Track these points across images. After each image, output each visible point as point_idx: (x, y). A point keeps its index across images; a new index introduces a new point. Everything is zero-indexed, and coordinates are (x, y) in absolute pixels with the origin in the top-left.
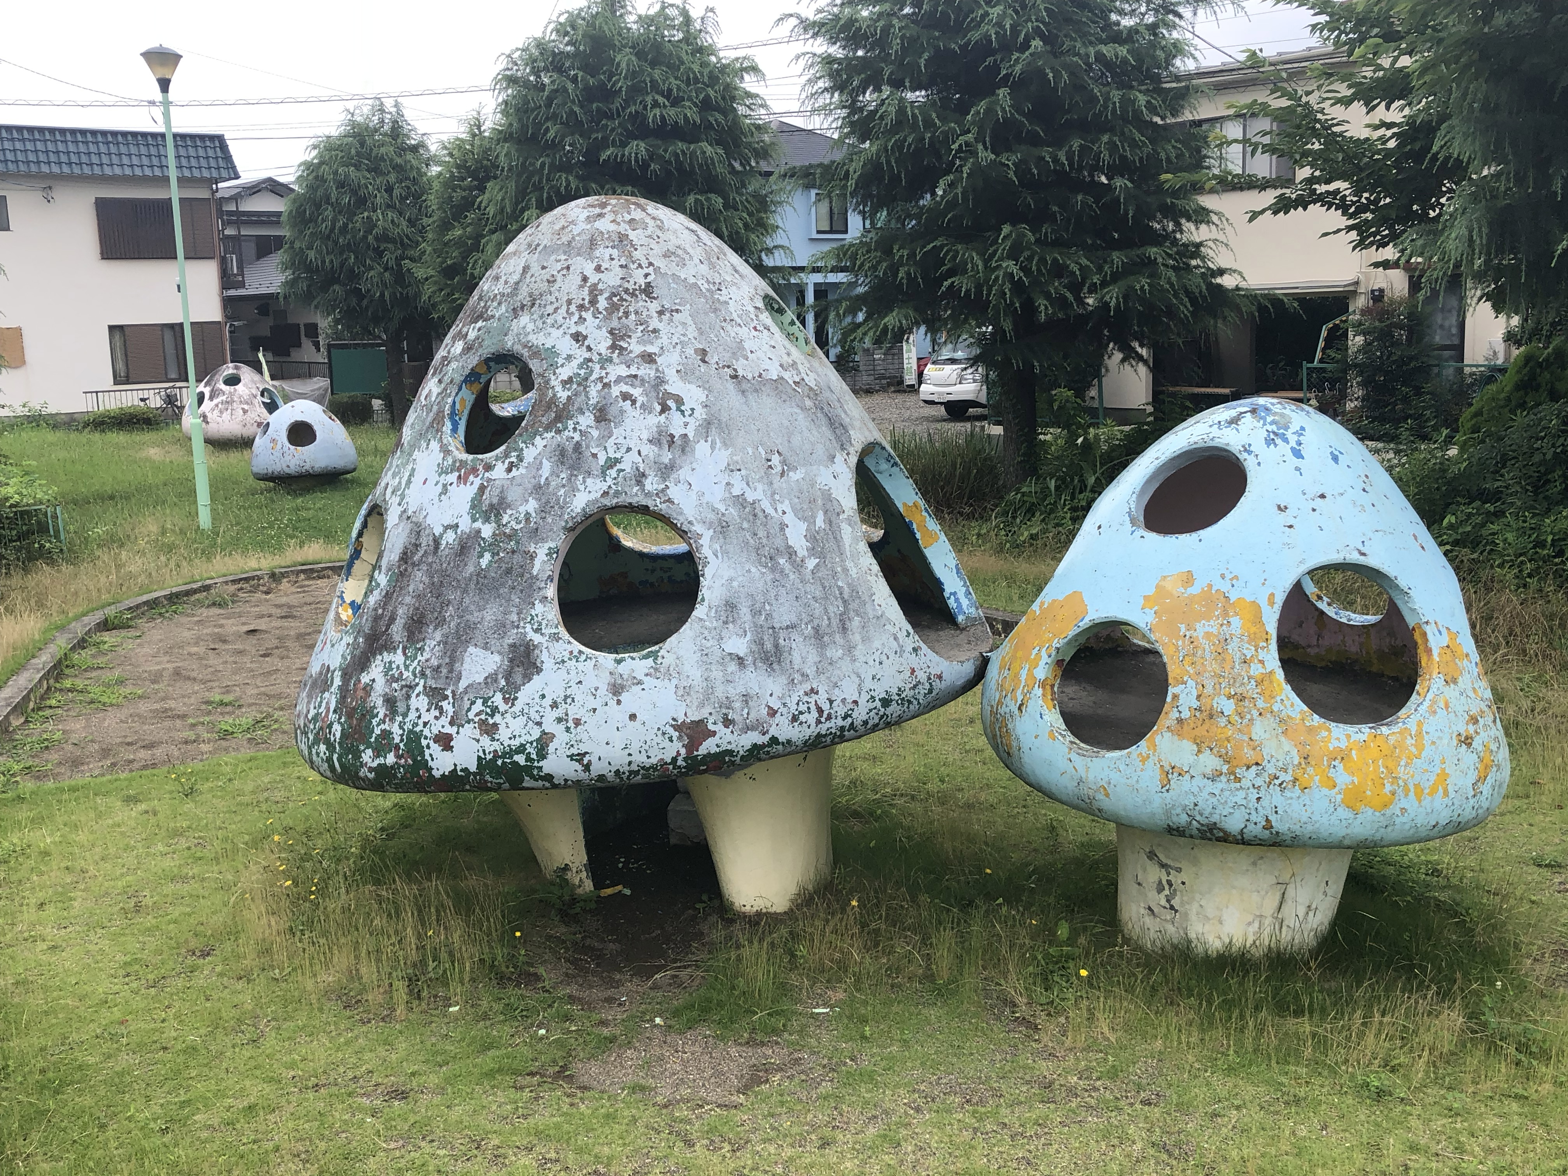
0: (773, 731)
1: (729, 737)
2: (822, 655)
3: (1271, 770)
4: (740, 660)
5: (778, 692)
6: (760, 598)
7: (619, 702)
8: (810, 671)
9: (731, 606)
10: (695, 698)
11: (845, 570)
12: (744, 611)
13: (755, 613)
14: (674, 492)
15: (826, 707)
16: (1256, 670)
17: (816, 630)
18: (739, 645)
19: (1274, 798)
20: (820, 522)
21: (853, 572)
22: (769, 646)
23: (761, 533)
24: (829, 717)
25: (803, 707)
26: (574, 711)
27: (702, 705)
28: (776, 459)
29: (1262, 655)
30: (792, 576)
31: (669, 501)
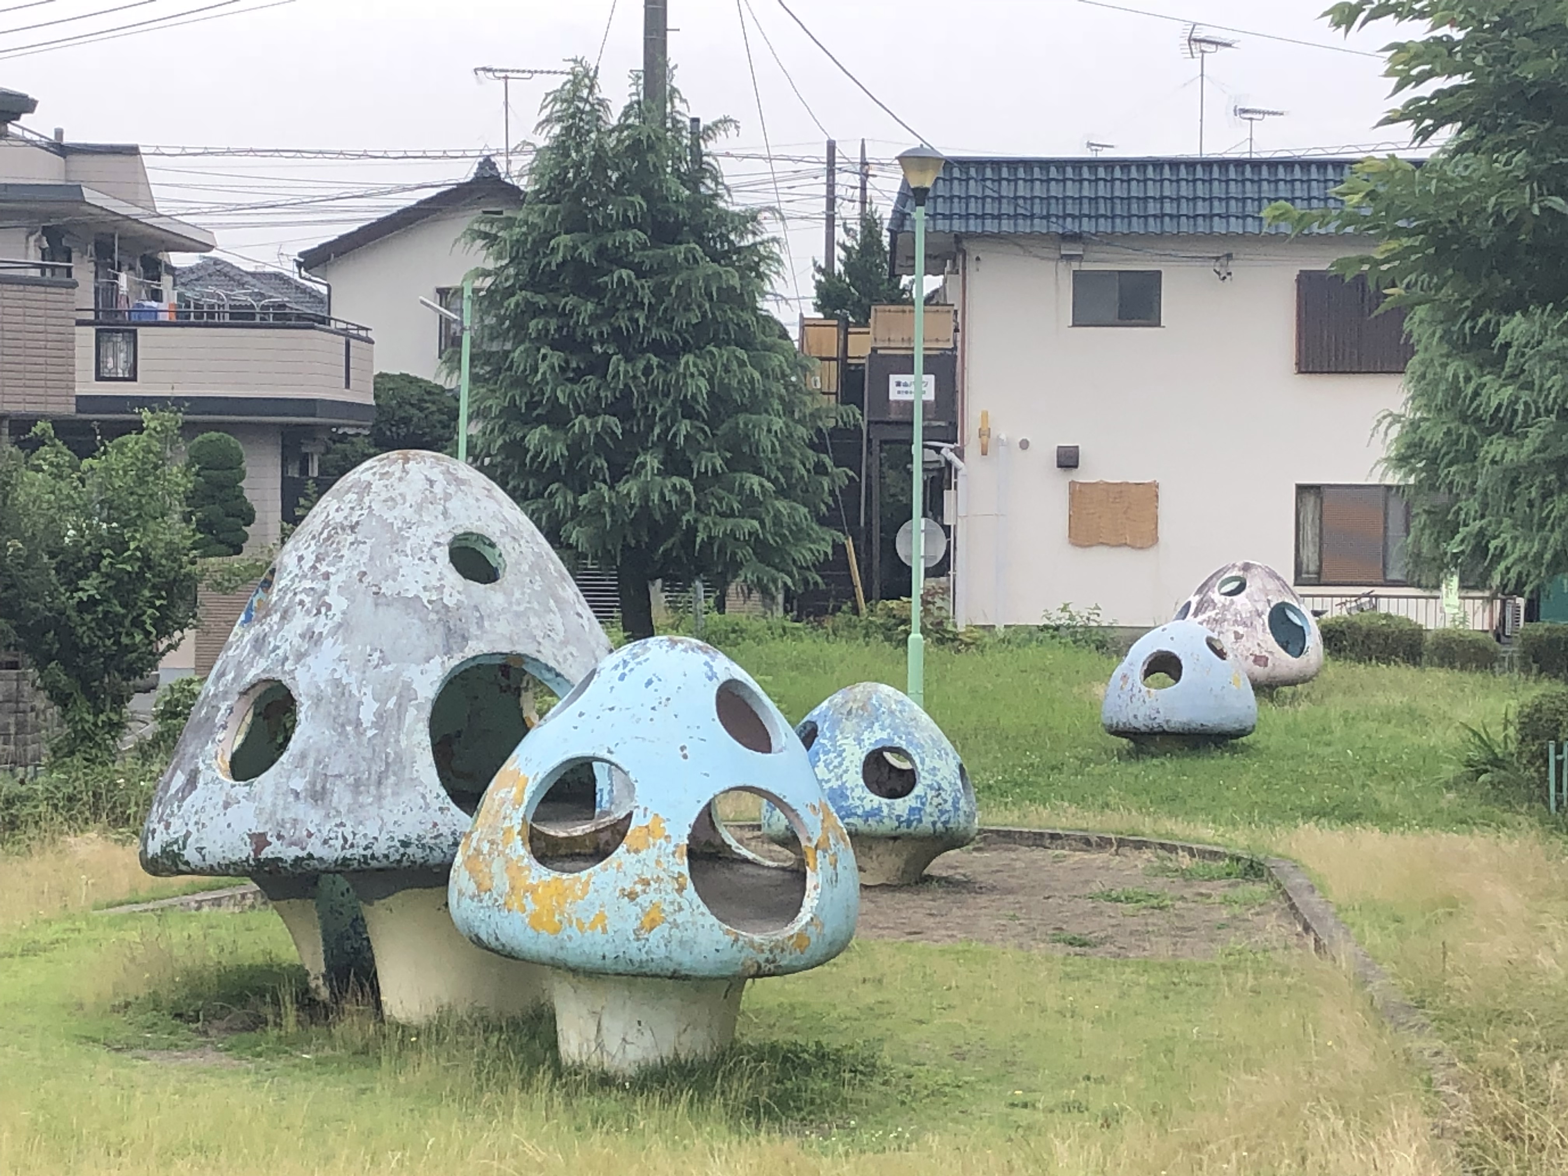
0: (309, 849)
1: (279, 848)
3: (495, 895)
4: (297, 795)
5: (316, 821)
6: (324, 752)
7: (225, 814)
8: (343, 809)
9: (303, 756)
10: (265, 816)
11: (397, 741)
12: (310, 762)
13: (318, 762)
14: (299, 672)
15: (350, 838)
16: (507, 824)
17: (357, 781)
20: (391, 705)
21: (403, 744)
22: (318, 787)
24: (352, 846)
25: (332, 835)
27: (266, 823)
28: (377, 655)
29: (513, 814)
30: (352, 740)
31: (294, 678)
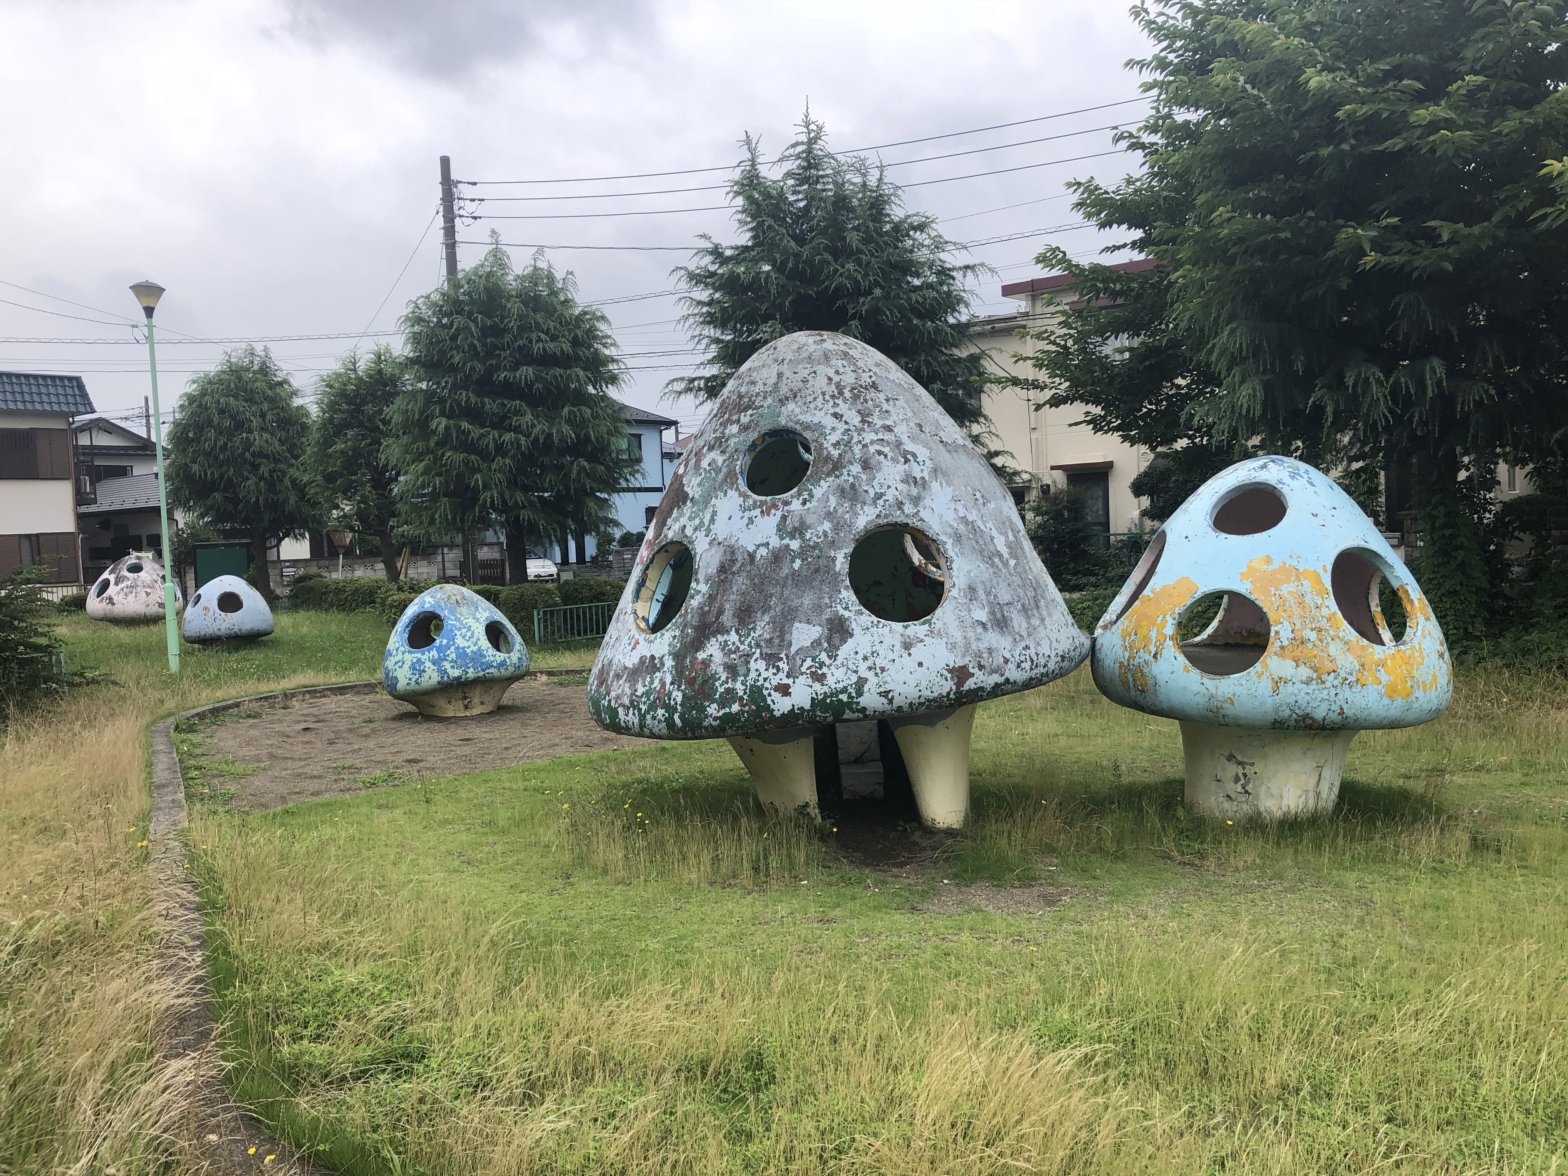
0: (1007, 674)
1: (982, 678)
2: (1029, 623)
3: (1344, 675)
4: (984, 625)
5: (1008, 648)
6: (988, 584)
7: (910, 655)
8: (1024, 634)
9: (972, 589)
10: (960, 650)
11: (1030, 569)
12: (981, 593)
13: (988, 594)
14: (923, 514)
15: (1035, 658)
16: (1325, 612)
17: (1023, 605)
18: (982, 615)
19: (1346, 693)
20: (1011, 537)
21: (1034, 571)
22: (999, 616)
23: (981, 542)
24: (1037, 666)
25: (1023, 658)
26: (880, 662)
27: (964, 656)
28: (978, 495)
29: (1327, 602)
30: (1003, 571)
31: (921, 520)
